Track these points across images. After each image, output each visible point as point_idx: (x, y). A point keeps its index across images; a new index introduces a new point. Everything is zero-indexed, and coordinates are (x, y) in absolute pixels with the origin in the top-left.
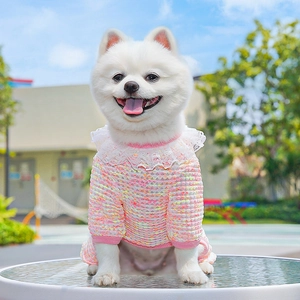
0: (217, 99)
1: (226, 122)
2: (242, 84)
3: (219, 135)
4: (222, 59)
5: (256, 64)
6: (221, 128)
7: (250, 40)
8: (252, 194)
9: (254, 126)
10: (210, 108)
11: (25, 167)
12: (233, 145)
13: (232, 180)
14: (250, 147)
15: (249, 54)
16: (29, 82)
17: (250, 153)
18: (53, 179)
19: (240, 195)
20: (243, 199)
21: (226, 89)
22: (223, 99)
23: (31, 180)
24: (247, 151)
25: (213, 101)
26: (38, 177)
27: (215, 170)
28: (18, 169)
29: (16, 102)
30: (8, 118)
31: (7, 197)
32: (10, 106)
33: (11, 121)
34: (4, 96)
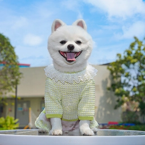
0: (117, 74)
1: (121, 85)
2: (128, 67)
3: (117, 90)
4: (118, 55)
5: (135, 57)
6: (118, 88)
7: (132, 46)
8: (133, 120)
9: (134, 87)
10: (113, 78)
11: (25, 105)
12: (124, 96)
13: (124, 113)
14: (132, 97)
15: (131, 53)
17: (132, 100)
18: (38, 111)
19: (127, 120)
20: (128, 122)
21: (120, 69)
22: (119, 74)
23: (28, 111)
24: (131, 98)
25: (114, 74)
26: (30, 109)
27: (116, 107)
28: (22, 106)
29: (21, 74)
30: (17, 81)
31: (15, 118)
32: (18, 75)
33: (19, 82)
34: (15, 71)
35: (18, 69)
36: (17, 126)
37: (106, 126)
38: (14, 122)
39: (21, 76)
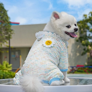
1: (86, 38)
4: (85, 15)
11: (17, 53)
16: (18, 24)
21: (86, 26)
23: (19, 57)
25: (82, 30)
26: (21, 56)
28: (15, 54)
29: (12, 30)
30: (10, 36)
31: (10, 64)
32: (10, 32)
33: (11, 37)
34: (8, 28)
35: (10, 27)
36: (10, 69)
37: (75, 68)
38: (9, 66)
39: (12, 32)
